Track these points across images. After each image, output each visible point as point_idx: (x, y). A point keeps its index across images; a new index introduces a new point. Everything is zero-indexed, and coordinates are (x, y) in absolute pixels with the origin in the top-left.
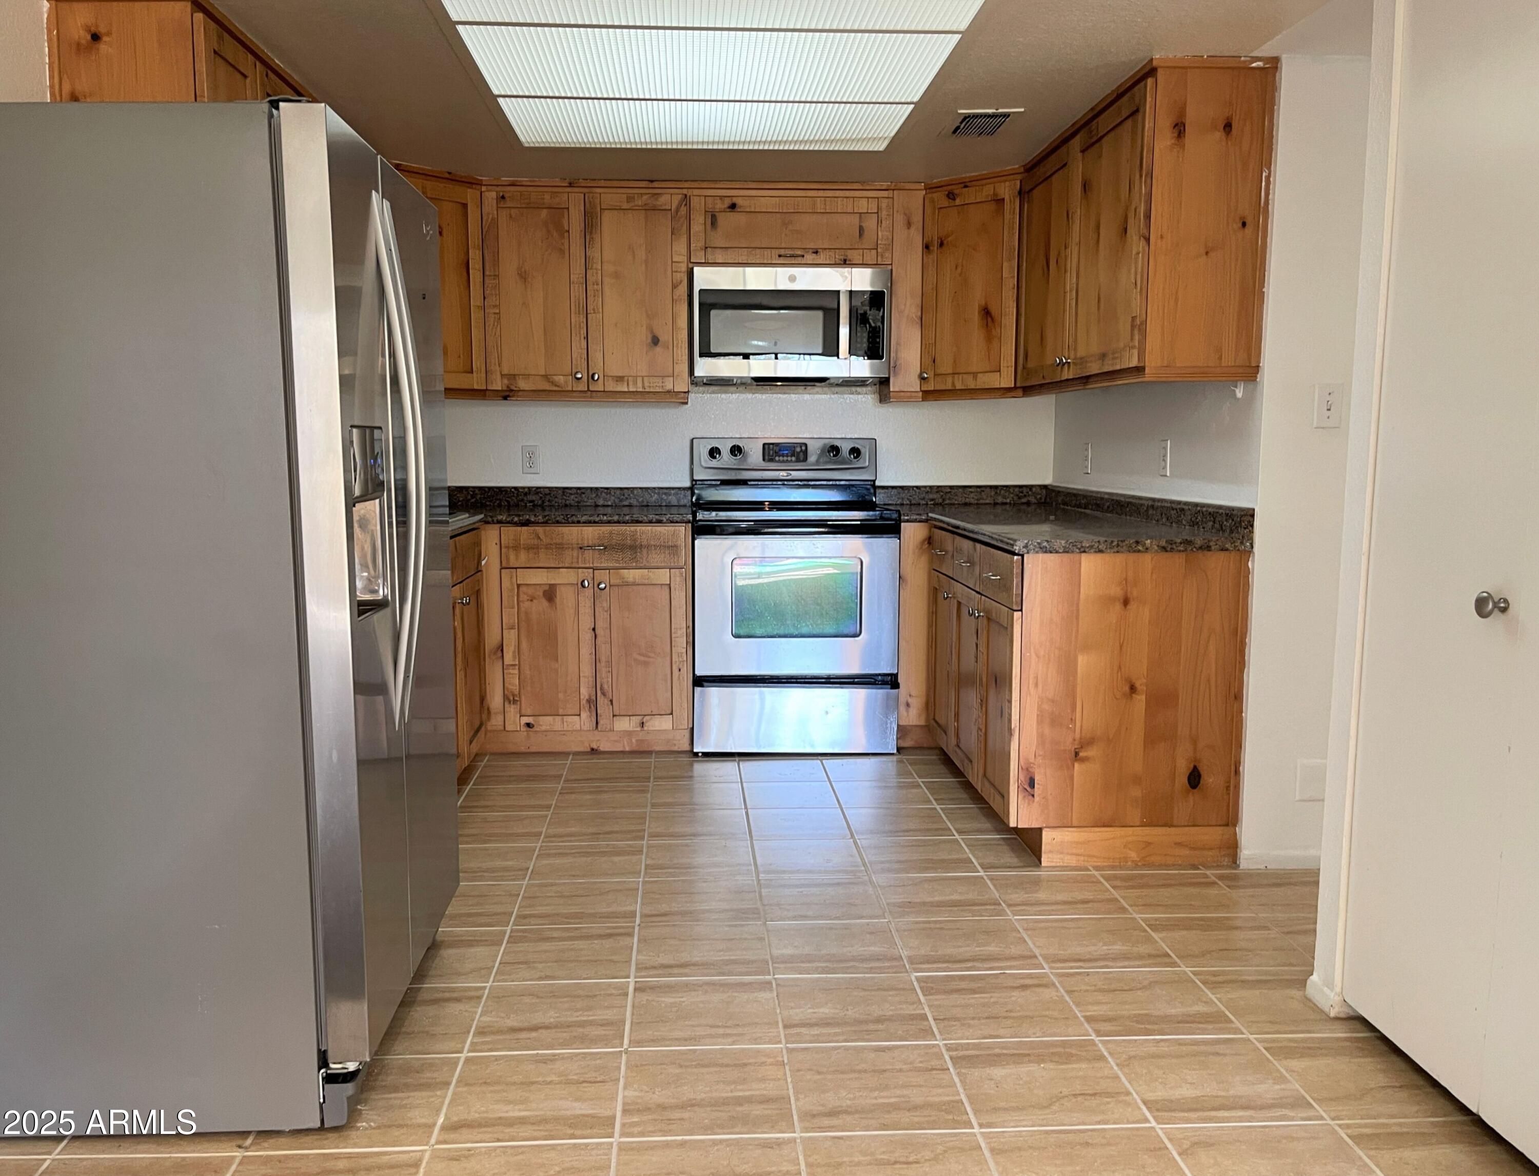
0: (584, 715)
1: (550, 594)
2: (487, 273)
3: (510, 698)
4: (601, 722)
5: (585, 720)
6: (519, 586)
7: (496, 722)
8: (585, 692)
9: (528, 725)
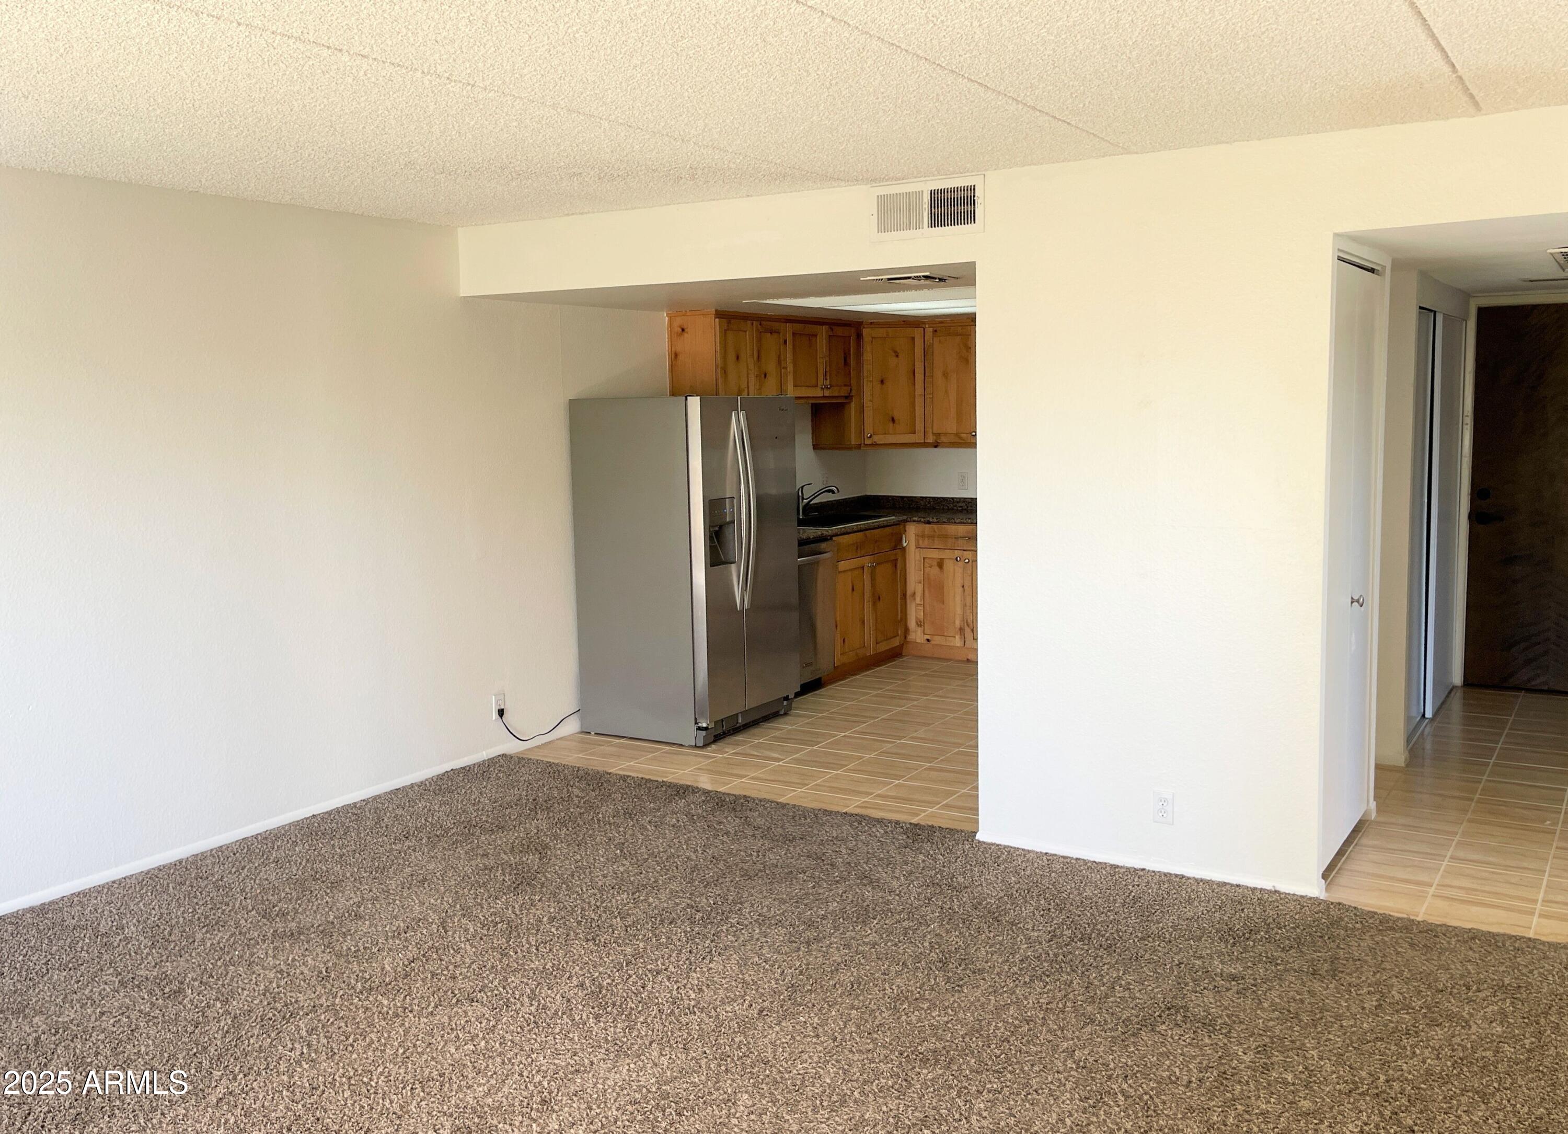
0: (957, 637)
1: (940, 564)
2: (927, 375)
3: (919, 624)
4: (967, 642)
5: (958, 642)
6: (924, 558)
7: (912, 637)
8: (958, 623)
9: (928, 640)
